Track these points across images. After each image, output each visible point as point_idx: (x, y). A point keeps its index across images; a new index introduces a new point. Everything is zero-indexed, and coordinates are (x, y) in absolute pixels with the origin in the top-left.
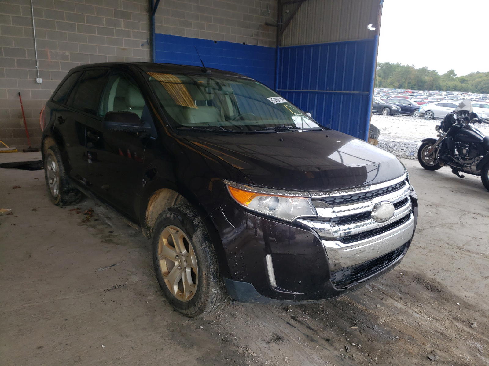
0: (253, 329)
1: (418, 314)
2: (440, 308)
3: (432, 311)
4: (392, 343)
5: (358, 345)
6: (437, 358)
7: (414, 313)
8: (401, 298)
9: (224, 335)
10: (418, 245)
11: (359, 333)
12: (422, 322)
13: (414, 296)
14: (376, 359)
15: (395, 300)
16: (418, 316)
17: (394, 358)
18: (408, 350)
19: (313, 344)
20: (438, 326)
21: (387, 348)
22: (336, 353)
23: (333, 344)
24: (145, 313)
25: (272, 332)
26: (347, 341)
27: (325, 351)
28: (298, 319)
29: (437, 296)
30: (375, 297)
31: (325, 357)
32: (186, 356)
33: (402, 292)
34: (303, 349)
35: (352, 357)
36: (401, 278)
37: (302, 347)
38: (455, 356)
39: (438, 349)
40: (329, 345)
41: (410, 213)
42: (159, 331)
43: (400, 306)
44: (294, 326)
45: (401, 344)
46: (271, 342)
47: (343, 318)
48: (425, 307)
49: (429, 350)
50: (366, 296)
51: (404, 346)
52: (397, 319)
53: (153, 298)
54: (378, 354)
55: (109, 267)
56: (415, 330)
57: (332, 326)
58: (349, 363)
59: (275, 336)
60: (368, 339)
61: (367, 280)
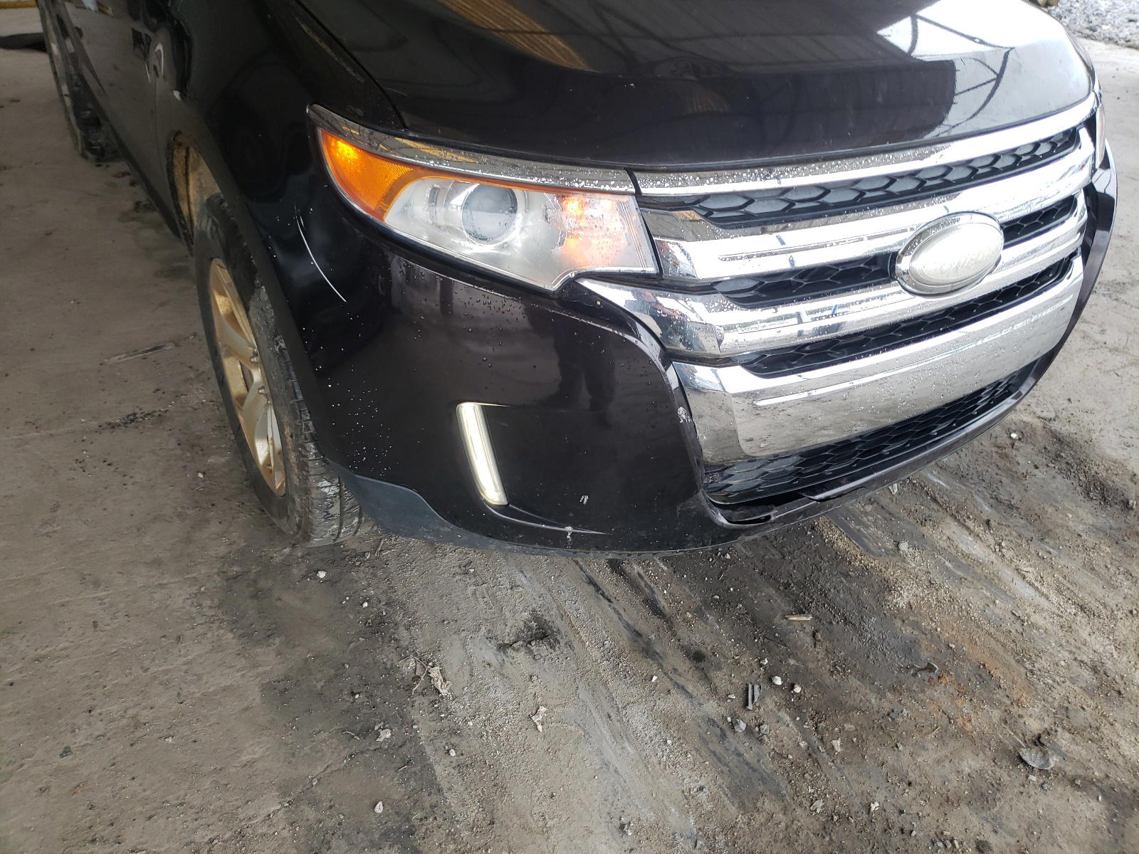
0: (474, 593)
1: (1031, 584)
2: (1113, 569)
3: (1083, 578)
4: (909, 690)
5: (792, 687)
6: (1054, 761)
7: (1018, 580)
8: (988, 522)
9: (381, 605)
10: (1098, 337)
11: (809, 639)
12: (1036, 618)
13: (1034, 518)
14: (837, 743)
15: (968, 528)
16: (1028, 592)
17: (901, 748)
18: (960, 721)
19: (645, 666)
20: (1088, 639)
21: (887, 706)
22: (712, 708)
23: (711, 674)
24: (179, 509)
25: (530, 608)
26: (761, 665)
27: (676, 696)
28: (628, 569)
29: (1114, 525)
30: (903, 513)
31: (668, 720)
32: (238, 671)
33: (997, 501)
34: (605, 684)
35: (757, 729)
36: (1011, 449)
37: (607, 675)
38: (1120, 761)
39: (1063, 728)
40: (698, 674)
41: (1073, 255)
42: (195, 575)
43: (977, 550)
44: (606, 594)
45: (940, 695)
46: (515, 645)
47: (772, 579)
48: (1063, 562)
49: (1034, 726)
50: (875, 505)
51: (946, 703)
52: (952, 600)
53: (223, 460)
54: (848, 726)
55: (143, 352)
56: (1004, 646)
57: (727, 606)
58: (741, 750)
59: (534, 624)
60: (834, 665)
61: (856, 489)
